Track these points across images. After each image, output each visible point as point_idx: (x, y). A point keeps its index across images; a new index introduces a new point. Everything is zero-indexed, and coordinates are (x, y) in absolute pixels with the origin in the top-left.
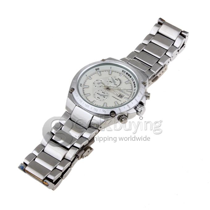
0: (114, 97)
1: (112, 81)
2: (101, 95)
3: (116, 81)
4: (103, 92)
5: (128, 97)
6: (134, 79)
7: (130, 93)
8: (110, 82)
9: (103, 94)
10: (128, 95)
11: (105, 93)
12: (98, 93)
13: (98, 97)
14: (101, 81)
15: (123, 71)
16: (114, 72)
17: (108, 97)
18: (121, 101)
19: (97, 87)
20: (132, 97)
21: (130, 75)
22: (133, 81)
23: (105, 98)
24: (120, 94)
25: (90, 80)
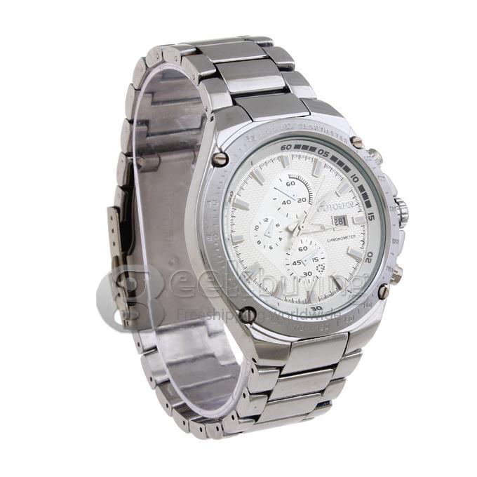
0: (334, 240)
1: (286, 199)
2: (305, 261)
3: (291, 189)
4: (300, 250)
5: (357, 209)
6: (326, 149)
7: (351, 195)
8: (284, 203)
9: (304, 254)
10: (351, 205)
11: (306, 248)
12: (294, 263)
13: (306, 274)
14: (266, 220)
15: (283, 148)
16: (265, 166)
17: (321, 251)
18: (355, 236)
19: (274, 246)
20: (368, 205)
21: (309, 146)
22: (327, 156)
23: (320, 259)
24: (333, 218)
25: (244, 243)
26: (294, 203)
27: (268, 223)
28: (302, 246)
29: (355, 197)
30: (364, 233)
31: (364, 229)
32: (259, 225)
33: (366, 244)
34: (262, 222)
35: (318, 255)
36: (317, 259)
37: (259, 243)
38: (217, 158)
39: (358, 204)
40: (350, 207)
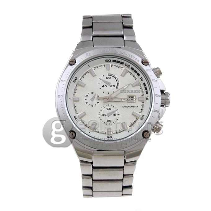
0: (126, 107)
1: (105, 84)
2: (109, 115)
3: (108, 80)
4: (107, 109)
5: (141, 94)
6: (128, 64)
7: (139, 87)
8: (103, 86)
9: (109, 111)
10: (139, 92)
11: (110, 109)
12: (103, 115)
13: (108, 121)
14: (92, 93)
15: (106, 61)
16: (97, 68)
17: (118, 111)
18: (137, 106)
19: (94, 105)
20: (147, 92)
21: (120, 61)
22: (129, 67)
23: (117, 115)
24: (128, 97)
25: (79, 102)
26: (108, 87)
27: (93, 95)
28: (109, 107)
29: (141, 88)
30: (143, 106)
31: (143, 104)
32: (88, 95)
33: (143, 111)
34: (90, 93)
35: (116, 113)
36: (115, 115)
37: (87, 103)
38: (71, 61)
39: (142, 92)
40: (138, 93)
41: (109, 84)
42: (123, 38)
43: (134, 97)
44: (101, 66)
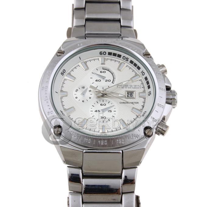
0: (124, 103)
1: (98, 78)
2: (103, 111)
3: (103, 74)
4: (101, 105)
5: (143, 90)
6: (127, 56)
7: (140, 82)
8: (97, 81)
9: (103, 107)
11: (105, 105)
12: (96, 111)
13: (102, 118)
14: (84, 88)
15: (101, 53)
16: (89, 62)
17: (114, 107)
18: (138, 103)
19: (85, 101)
20: (149, 87)
21: (117, 54)
22: (128, 61)
23: (113, 111)
24: (127, 92)
25: (67, 97)
26: (103, 81)
27: (84, 89)
28: (103, 103)
29: (142, 84)
30: (144, 102)
31: (145, 101)
32: (78, 89)
33: (144, 108)
34: (81, 88)
35: (113, 109)
36: (111, 111)
37: (76, 98)
38: (58, 52)
39: (144, 87)
40: (138, 88)
41: (103, 78)
42: (120, 24)
43: (134, 92)
44: (94, 60)
